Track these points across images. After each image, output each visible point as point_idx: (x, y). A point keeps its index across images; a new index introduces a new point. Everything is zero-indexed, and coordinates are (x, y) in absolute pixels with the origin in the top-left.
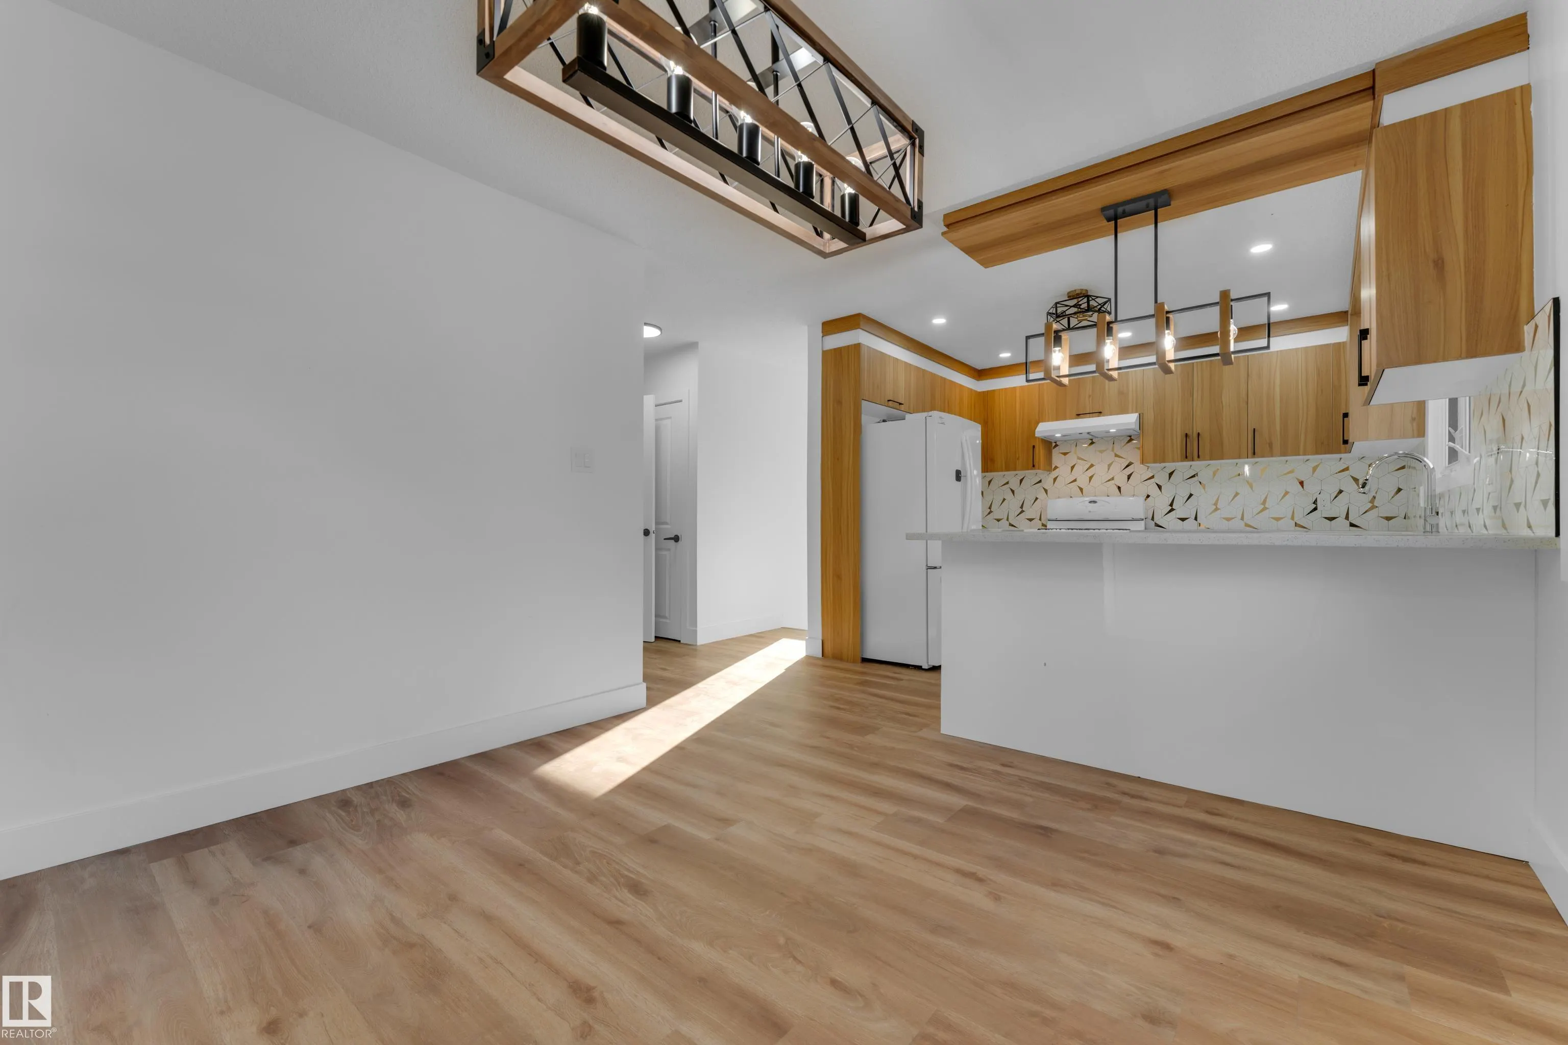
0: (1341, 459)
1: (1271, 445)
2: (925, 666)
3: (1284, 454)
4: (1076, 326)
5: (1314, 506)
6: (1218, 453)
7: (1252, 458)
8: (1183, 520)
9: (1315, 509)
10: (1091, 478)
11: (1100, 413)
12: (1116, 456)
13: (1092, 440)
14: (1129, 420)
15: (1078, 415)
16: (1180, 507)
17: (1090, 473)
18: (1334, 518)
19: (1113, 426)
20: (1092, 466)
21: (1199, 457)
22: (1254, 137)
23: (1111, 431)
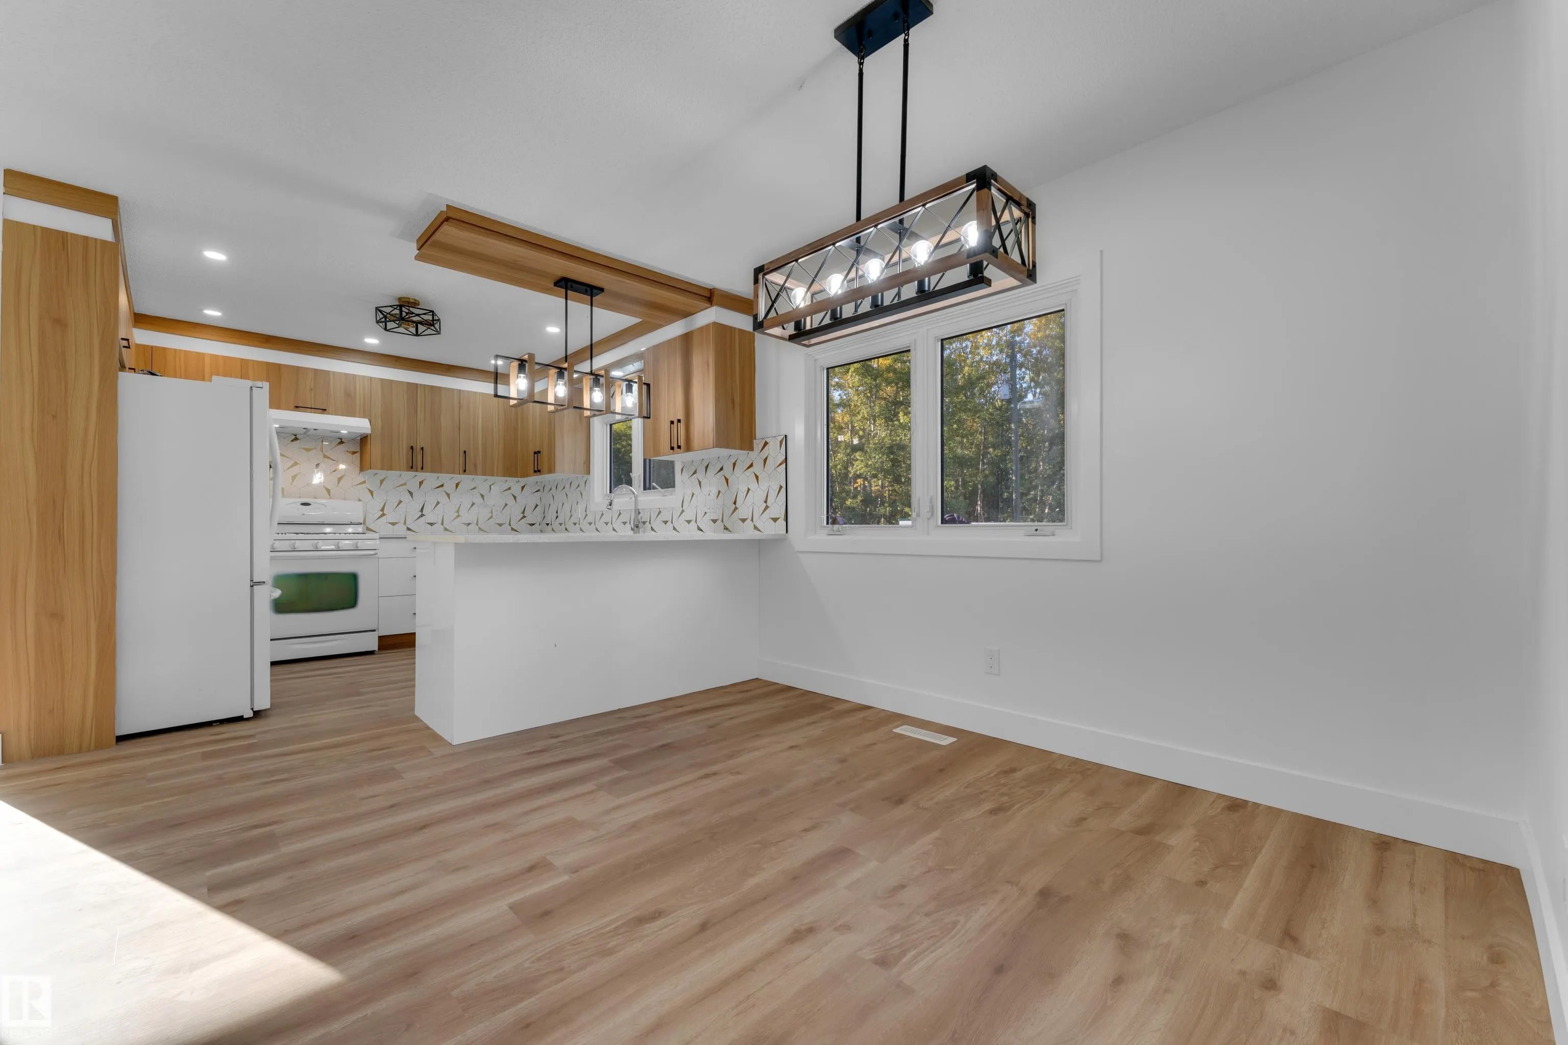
0: (506, 481)
1: (475, 466)
2: (248, 714)
3: (484, 474)
4: (391, 330)
5: (491, 515)
6: (437, 468)
7: (463, 474)
8: (393, 524)
9: (492, 517)
10: (294, 477)
11: (324, 411)
12: (325, 456)
13: (296, 435)
14: (361, 425)
15: (297, 407)
16: (390, 513)
17: (295, 470)
18: (533, 524)
19: (345, 427)
20: (296, 464)
21: (422, 468)
22: (663, 290)
23: (341, 432)
